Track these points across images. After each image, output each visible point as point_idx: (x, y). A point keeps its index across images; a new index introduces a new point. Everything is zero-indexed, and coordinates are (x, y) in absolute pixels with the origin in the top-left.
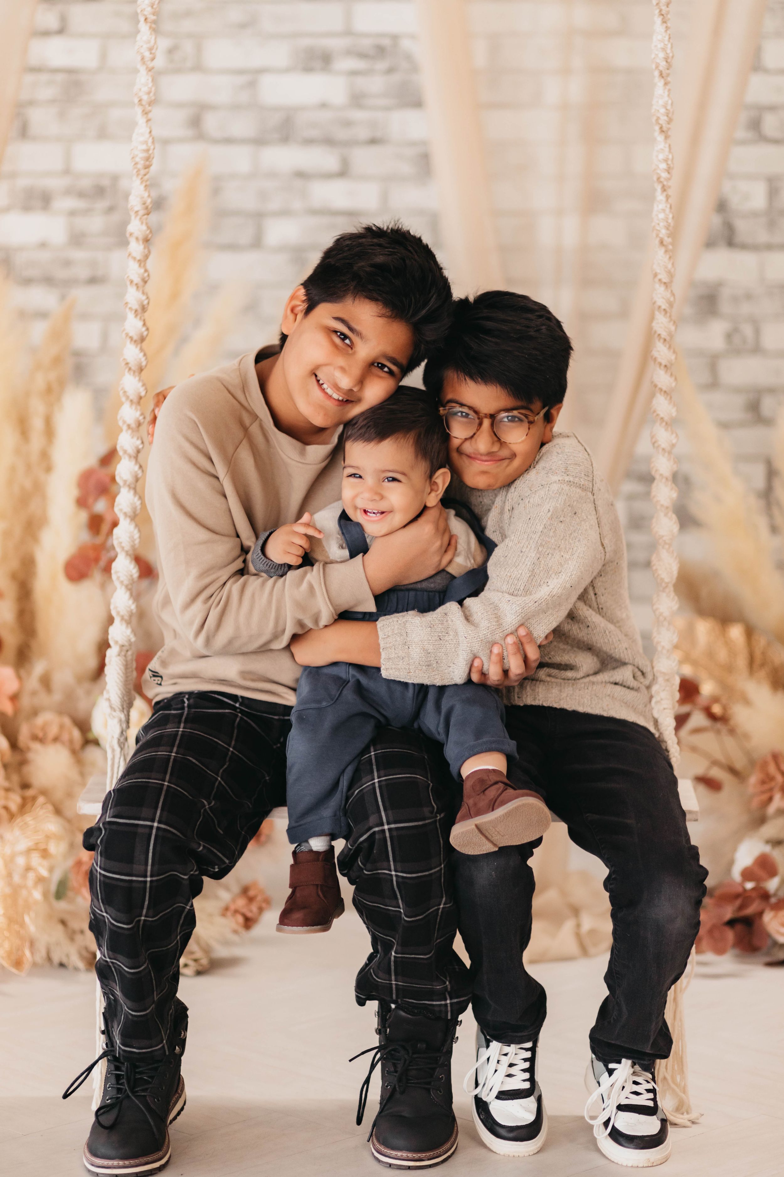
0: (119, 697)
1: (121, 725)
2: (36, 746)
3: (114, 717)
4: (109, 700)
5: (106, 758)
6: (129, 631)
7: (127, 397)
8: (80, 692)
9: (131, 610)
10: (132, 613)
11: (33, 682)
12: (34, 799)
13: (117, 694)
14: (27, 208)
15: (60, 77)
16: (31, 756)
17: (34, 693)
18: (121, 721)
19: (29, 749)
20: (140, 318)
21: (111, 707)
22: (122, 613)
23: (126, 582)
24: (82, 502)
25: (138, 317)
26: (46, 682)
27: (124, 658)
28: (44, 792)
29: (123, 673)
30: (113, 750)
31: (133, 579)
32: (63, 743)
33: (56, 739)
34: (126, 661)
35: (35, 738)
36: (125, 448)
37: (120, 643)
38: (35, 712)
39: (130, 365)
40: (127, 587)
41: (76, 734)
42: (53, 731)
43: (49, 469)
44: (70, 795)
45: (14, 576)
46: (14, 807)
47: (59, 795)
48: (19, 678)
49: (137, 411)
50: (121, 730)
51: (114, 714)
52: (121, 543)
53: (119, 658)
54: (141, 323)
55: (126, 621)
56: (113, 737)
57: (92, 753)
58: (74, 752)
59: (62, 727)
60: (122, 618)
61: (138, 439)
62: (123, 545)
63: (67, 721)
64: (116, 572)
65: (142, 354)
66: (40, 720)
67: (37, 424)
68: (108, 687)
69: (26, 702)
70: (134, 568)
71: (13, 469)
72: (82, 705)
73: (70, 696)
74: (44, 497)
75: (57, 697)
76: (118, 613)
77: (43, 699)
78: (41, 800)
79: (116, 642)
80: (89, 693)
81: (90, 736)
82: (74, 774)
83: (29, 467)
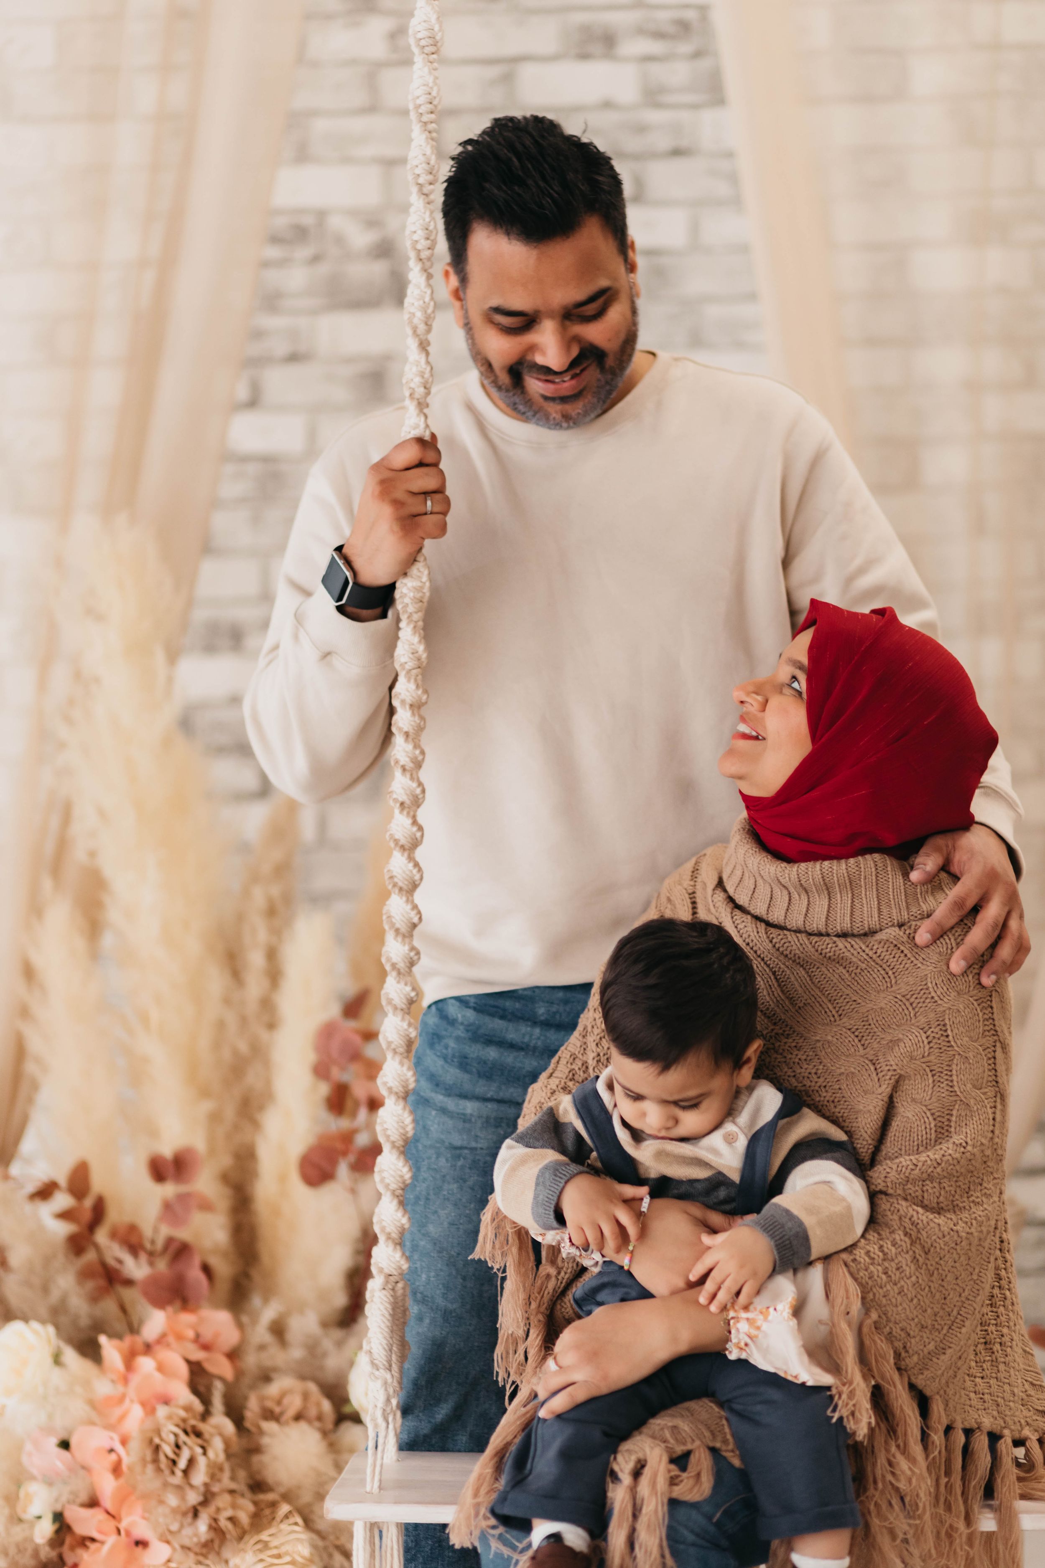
0: (384, 1348)
1: (386, 1390)
2: (269, 1426)
3: (377, 1378)
4: (370, 1352)
5: (367, 1437)
6: (398, 1255)
7: (392, 925)
8: (327, 1344)
9: (402, 1226)
10: (404, 1229)
11: (261, 1333)
12: (273, 1505)
13: (381, 1344)
14: (210, 648)
15: (252, 469)
16: (265, 1441)
17: (262, 1347)
18: (385, 1383)
19: (261, 1432)
20: (408, 813)
21: (373, 1363)
22: (388, 1230)
23: (393, 1186)
24: (321, 1071)
25: (405, 812)
26: (278, 1330)
27: (391, 1292)
28: (286, 1497)
29: (390, 1315)
30: (376, 1426)
31: (404, 1182)
32: (309, 1422)
33: (298, 1417)
34: (394, 1297)
35: (269, 1415)
36: (391, 996)
37: (387, 1271)
38: (266, 1377)
39: (396, 880)
40: (393, 1192)
41: (327, 1406)
42: (294, 1403)
43: (272, 1026)
44: (320, 1497)
45: (225, 1178)
46: (244, 1518)
47: (306, 1497)
48: (240, 1326)
49: (404, 945)
50: (386, 1397)
51: (377, 1373)
52: (386, 1129)
53: (384, 1292)
54: (409, 821)
55: (393, 1240)
56: (376, 1406)
57: (350, 1432)
58: (325, 1433)
59: (306, 1396)
60: (389, 1237)
61: (406, 984)
62: (389, 1132)
63: (313, 1387)
64: (380, 1171)
65: (411, 865)
66: (273, 1389)
67: (256, 959)
68: (370, 1334)
69: (251, 1360)
70: (404, 1166)
71: (221, 1025)
72: (332, 1363)
73: (313, 1348)
74: (267, 1063)
75: (297, 1353)
76: (383, 1229)
77: (276, 1357)
78: (285, 1508)
79: (381, 1270)
80: (340, 1344)
81: (347, 1410)
82: (325, 1466)
83: (244, 1021)
